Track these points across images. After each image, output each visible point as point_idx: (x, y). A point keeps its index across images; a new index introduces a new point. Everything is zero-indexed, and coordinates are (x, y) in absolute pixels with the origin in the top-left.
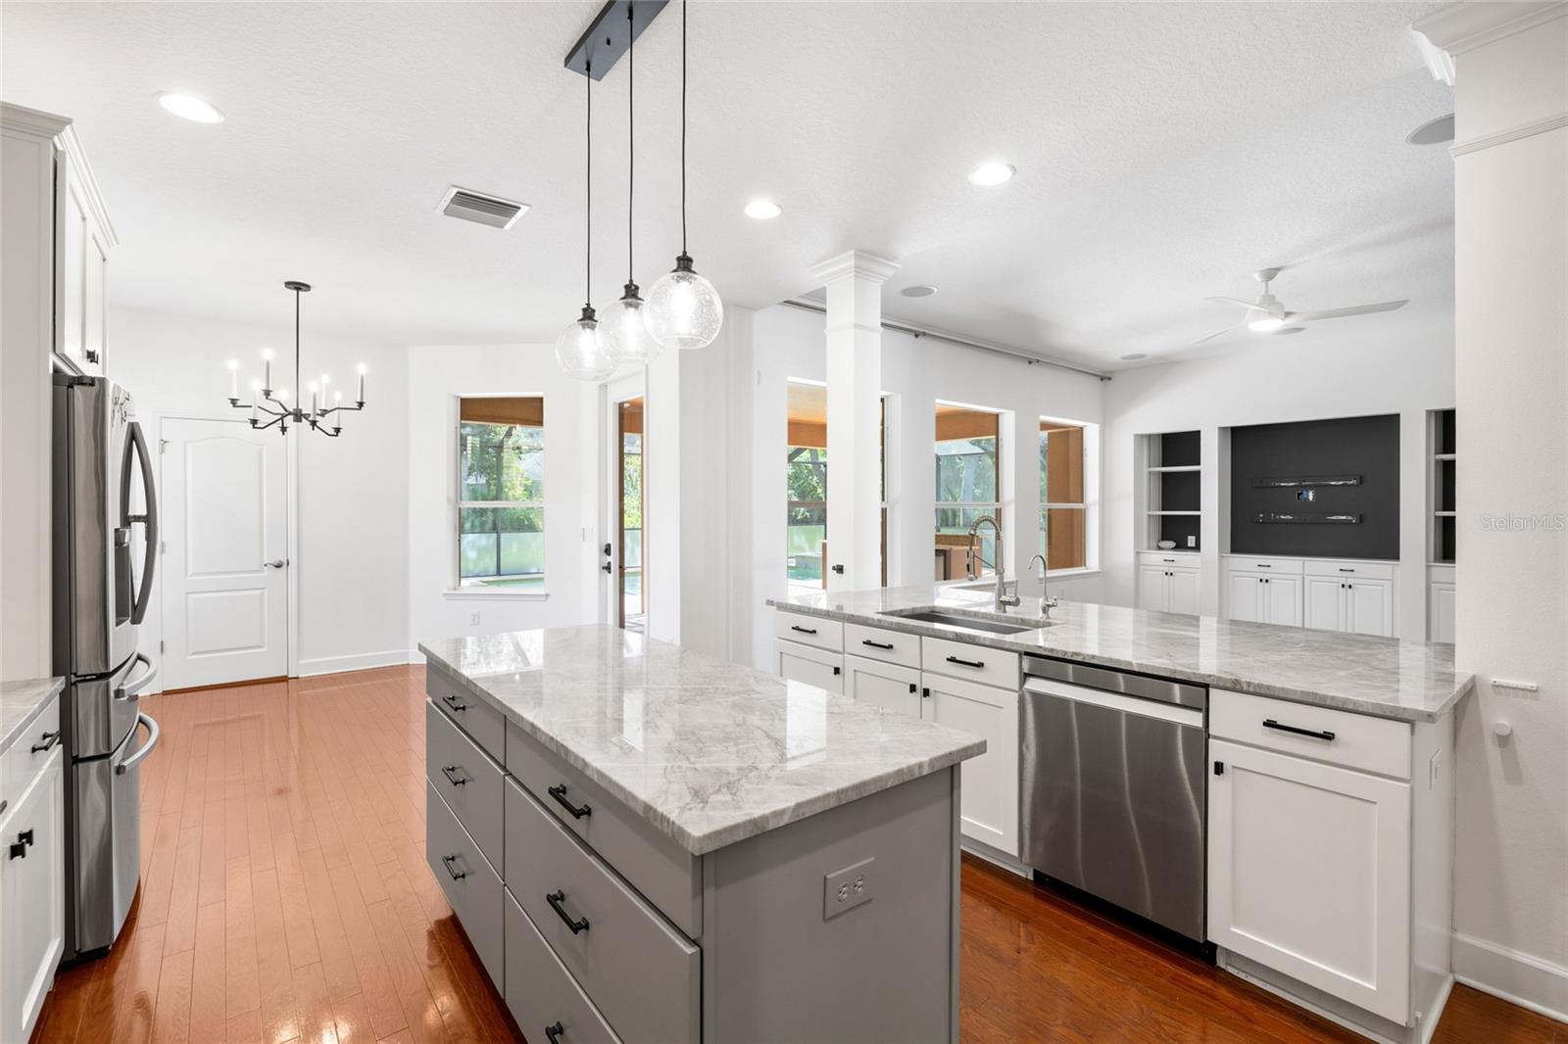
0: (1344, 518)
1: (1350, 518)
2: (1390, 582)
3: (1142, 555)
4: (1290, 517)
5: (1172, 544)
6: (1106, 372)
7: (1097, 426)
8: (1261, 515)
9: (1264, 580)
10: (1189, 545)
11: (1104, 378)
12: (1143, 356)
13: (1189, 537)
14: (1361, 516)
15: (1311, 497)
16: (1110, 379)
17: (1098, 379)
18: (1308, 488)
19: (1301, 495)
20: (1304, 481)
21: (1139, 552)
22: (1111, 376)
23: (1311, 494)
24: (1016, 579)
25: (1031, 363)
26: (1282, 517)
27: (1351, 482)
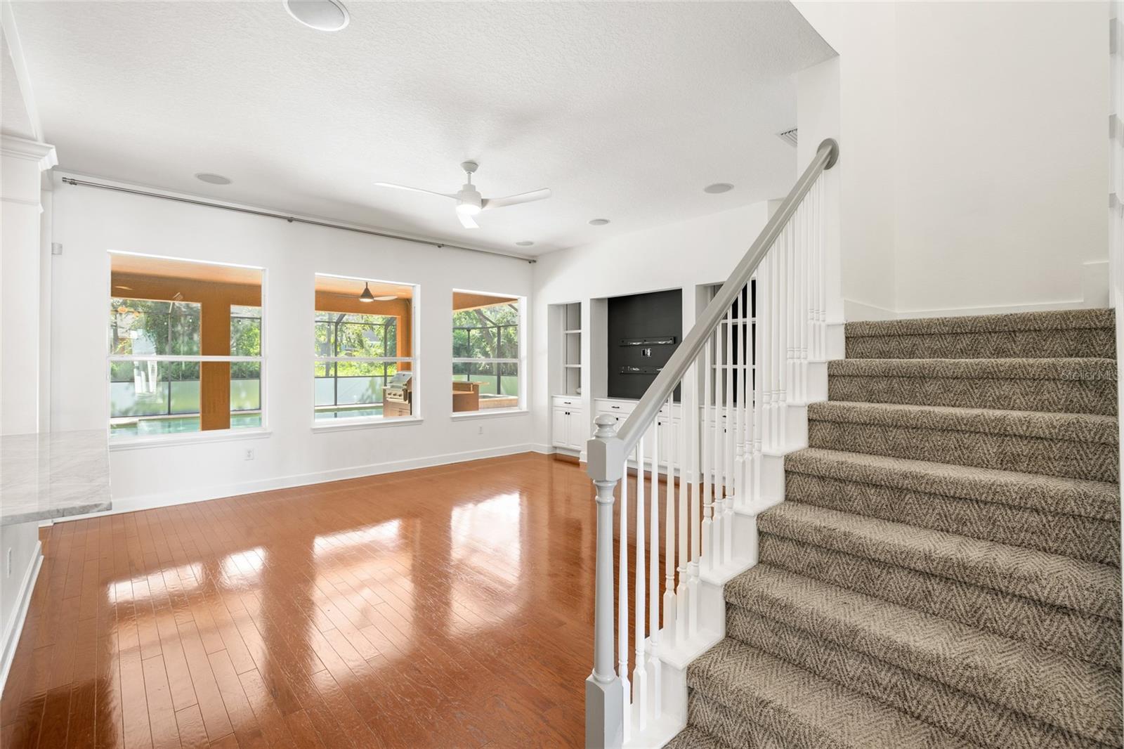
3: (554, 399)
4: (637, 369)
6: (533, 257)
7: (526, 298)
8: (623, 368)
11: (532, 261)
15: (649, 354)
16: (535, 261)
17: (528, 262)
18: (648, 346)
19: (644, 351)
20: (645, 341)
21: (553, 397)
22: (535, 259)
23: (649, 352)
24: (422, 419)
25: (439, 247)
26: (634, 369)
27: (669, 342)
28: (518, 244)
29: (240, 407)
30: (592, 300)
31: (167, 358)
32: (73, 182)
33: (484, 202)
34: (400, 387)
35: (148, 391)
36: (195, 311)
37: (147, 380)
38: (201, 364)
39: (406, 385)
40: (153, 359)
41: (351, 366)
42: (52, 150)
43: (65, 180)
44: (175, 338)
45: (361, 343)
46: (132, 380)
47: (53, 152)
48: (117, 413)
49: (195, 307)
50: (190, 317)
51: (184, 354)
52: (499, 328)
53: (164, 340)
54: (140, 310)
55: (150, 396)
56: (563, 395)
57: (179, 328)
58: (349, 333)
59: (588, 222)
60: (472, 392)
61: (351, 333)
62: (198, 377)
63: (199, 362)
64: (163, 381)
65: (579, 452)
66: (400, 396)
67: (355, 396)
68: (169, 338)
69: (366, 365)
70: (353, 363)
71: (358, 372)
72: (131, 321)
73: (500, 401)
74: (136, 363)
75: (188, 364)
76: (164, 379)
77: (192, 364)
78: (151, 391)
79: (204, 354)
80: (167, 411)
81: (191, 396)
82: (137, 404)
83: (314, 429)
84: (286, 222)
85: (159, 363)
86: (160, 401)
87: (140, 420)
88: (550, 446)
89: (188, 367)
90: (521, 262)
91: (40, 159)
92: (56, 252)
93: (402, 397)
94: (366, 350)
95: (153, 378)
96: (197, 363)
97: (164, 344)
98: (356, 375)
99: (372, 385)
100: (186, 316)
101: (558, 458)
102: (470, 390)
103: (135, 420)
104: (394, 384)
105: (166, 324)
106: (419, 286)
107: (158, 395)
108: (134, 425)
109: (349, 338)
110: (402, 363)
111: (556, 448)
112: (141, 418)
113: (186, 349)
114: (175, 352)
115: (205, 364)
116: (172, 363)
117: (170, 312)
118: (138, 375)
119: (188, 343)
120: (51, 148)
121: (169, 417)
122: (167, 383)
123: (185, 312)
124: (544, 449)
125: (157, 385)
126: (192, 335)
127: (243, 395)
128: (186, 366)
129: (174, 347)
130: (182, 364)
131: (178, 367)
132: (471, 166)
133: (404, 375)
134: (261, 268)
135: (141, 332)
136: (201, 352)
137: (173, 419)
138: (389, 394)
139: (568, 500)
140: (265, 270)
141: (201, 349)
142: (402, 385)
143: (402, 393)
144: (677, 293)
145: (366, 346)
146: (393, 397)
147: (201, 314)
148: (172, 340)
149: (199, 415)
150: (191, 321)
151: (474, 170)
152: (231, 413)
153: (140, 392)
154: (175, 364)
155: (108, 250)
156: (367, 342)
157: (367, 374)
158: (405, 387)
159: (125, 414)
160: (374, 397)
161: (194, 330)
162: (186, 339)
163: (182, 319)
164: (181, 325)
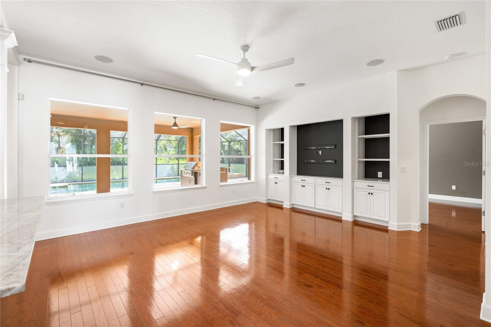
0: (330, 161)
1: (332, 161)
2: (341, 187)
3: (269, 175)
4: (314, 161)
6: (257, 106)
7: (254, 126)
8: (306, 160)
9: (303, 186)
11: (257, 108)
14: (335, 160)
15: (320, 153)
16: (258, 108)
17: (255, 108)
18: (320, 149)
19: (317, 152)
20: (318, 147)
21: (268, 175)
22: (258, 107)
23: (320, 152)
24: (206, 186)
25: (214, 100)
26: (312, 161)
27: (332, 147)
28: (253, 98)
29: (114, 178)
30: (290, 126)
31: (81, 156)
32: (30, 61)
33: (253, 68)
34: (190, 170)
35: (73, 170)
36: (93, 135)
37: (73, 166)
38: (96, 159)
39: (192, 168)
40: (76, 156)
41: (161, 159)
42: (12, 33)
43: (25, 59)
44: (84, 147)
45: (166, 149)
46: (65, 166)
47: (13, 35)
48: (58, 181)
49: (93, 133)
50: (91, 137)
51: (88, 154)
52: (229, 142)
53: (80, 148)
54: (69, 134)
55: (74, 173)
56: (272, 174)
57: (86, 143)
58: (160, 145)
59: (293, 86)
60: (225, 172)
61: (161, 145)
62: (95, 165)
63: (95, 158)
64: (79, 166)
65: (283, 202)
66: (190, 173)
67: (165, 173)
68: (82, 147)
69: (168, 159)
70: (162, 158)
71: (164, 162)
72: (66, 140)
73: (231, 175)
74: (68, 158)
75: (90, 158)
76: (80, 166)
77: (92, 158)
78: (75, 170)
79: (98, 153)
80: (81, 180)
81: (92, 173)
82: (68, 177)
83: (154, 192)
84: (140, 85)
85: (78, 158)
86: (78, 175)
87: (69, 184)
88: (267, 199)
89: (90, 160)
90: (252, 108)
91: (6, 39)
92: (20, 98)
93: (191, 174)
94: (168, 152)
95: (76, 165)
96: (94, 158)
97: (80, 150)
98: (163, 164)
99: (172, 168)
100: (89, 137)
101: (270, 205)
102: (224, 171)
103: (67, 184)
104: (186, 168)
105: (80, 140)
106: (205, 119)
107: (77, 172)
108: (66, 187)
109: (161, 147)
110: (190, 158)
111: (269, 200)
112: (70, 183)
113: (89, 152)
114: (84, 153)
115: (98, 158)
116: (83, 158)
117: (82, 135)
118: (69, 164)
119: (90, 150)
120: (12, 32)
121: (82, 183)
122: (81, 167)
123: (89, 135)
124: (263, 200)
125: (77, 168)
126: (92, 146)
127: (115, 173)
128: (89, 159)
129: (84, 151)
130: (88, 159)
131: (86, 160)
132: (246, 48)
133: (191, 164)
134: (127, 109)
135: (70, 144)
136: (96, 153)
137: (84, 183)
138: (184, 173)
139: (276, 226)
140: (129, 110)
141: (96, 152)
142: (190, 168)
143: (191, 172)
144: (340, 122)
145: (168, 150)
146: (186, 174)
147: (96, 136)
148: (83, 148)
149: (95, 182)
150: (92, 139)
151: (247, 51)
152: (111, 181)
153: (70, 171)
154: (85, 159)
155: (49, 98)
156: (168, 149)
157: (168, 163)
158: (192, 169)
159: (62, 182)
160: (173, 174)
161: (93, 144)
162: (89, 148)
163: (88, 138)
164: (87, 141)
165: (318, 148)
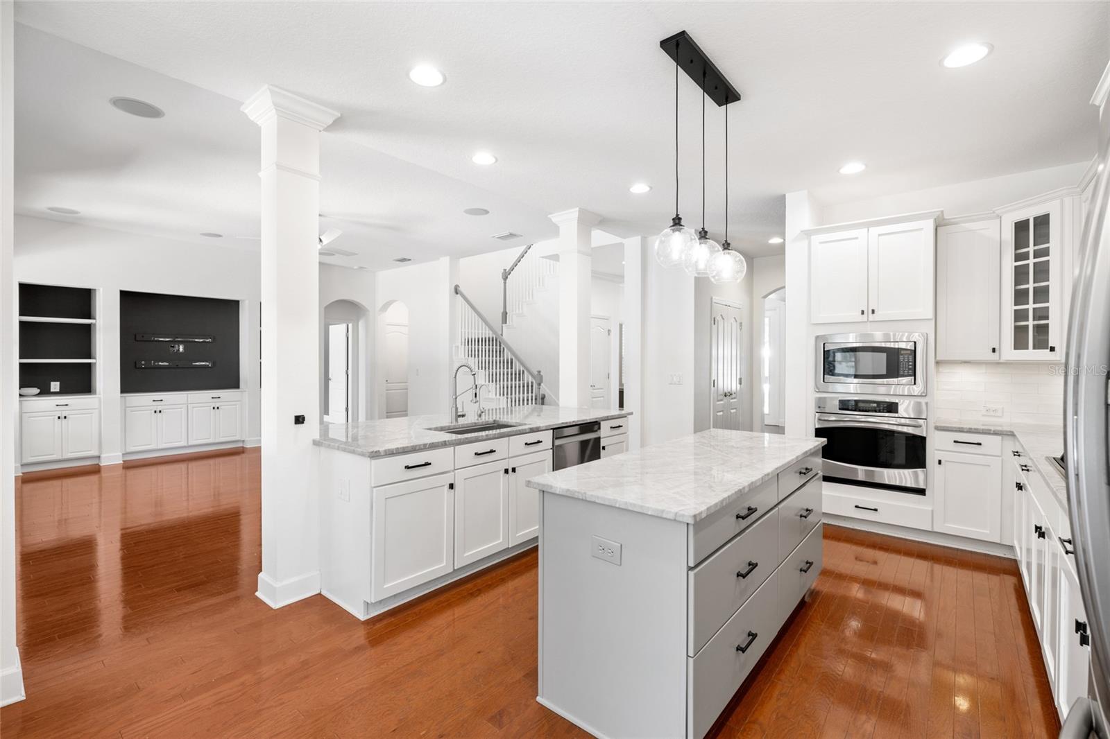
0: (204, 363)
1: (207, 364)
5: (37, 391)
8: (143, 362)
9: (158, 411)
10: (52, 390)
12: (76, 212)
13: (52, 383)
14: (214, 363)
15: (181, 350)
18: (180, 343)
19: (174, 347)
20: (177, 337)
26: (160, 363)
27: (208, 340)
165: (177, 339)
